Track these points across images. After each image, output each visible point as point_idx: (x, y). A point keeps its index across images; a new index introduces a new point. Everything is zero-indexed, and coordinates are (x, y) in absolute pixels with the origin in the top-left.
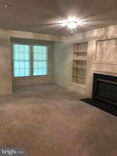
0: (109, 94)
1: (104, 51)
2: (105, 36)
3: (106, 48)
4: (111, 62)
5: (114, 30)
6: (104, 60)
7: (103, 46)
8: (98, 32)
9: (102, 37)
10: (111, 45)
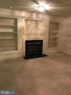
0: (32, 50)
1: (29, 27)
2: (31, 18)
3: (30, 25)
4: (34, 33)
5: (36, 16)
6: (29, 32)
7: (28, 24)
8: (26, 14)
9: (29, 18)
10: (33, 23)
